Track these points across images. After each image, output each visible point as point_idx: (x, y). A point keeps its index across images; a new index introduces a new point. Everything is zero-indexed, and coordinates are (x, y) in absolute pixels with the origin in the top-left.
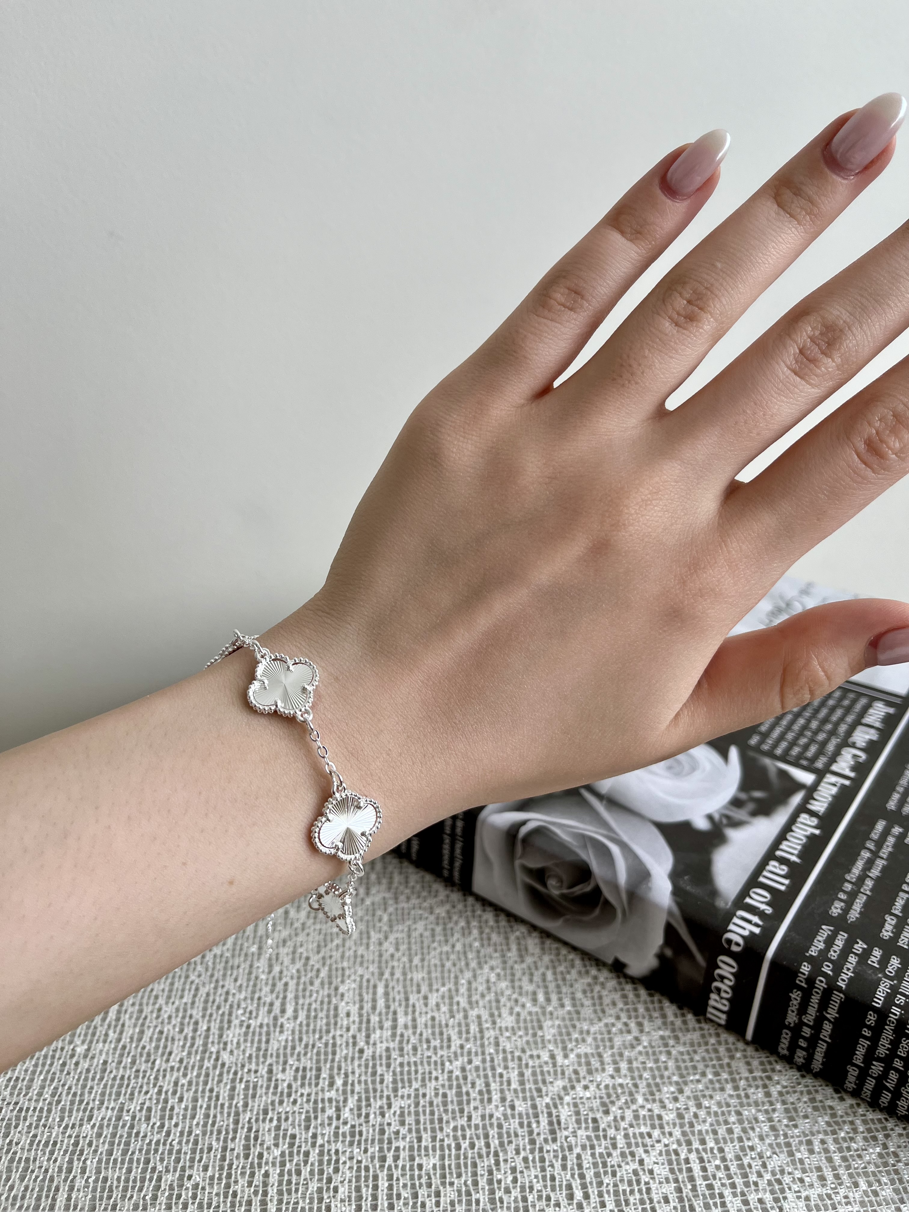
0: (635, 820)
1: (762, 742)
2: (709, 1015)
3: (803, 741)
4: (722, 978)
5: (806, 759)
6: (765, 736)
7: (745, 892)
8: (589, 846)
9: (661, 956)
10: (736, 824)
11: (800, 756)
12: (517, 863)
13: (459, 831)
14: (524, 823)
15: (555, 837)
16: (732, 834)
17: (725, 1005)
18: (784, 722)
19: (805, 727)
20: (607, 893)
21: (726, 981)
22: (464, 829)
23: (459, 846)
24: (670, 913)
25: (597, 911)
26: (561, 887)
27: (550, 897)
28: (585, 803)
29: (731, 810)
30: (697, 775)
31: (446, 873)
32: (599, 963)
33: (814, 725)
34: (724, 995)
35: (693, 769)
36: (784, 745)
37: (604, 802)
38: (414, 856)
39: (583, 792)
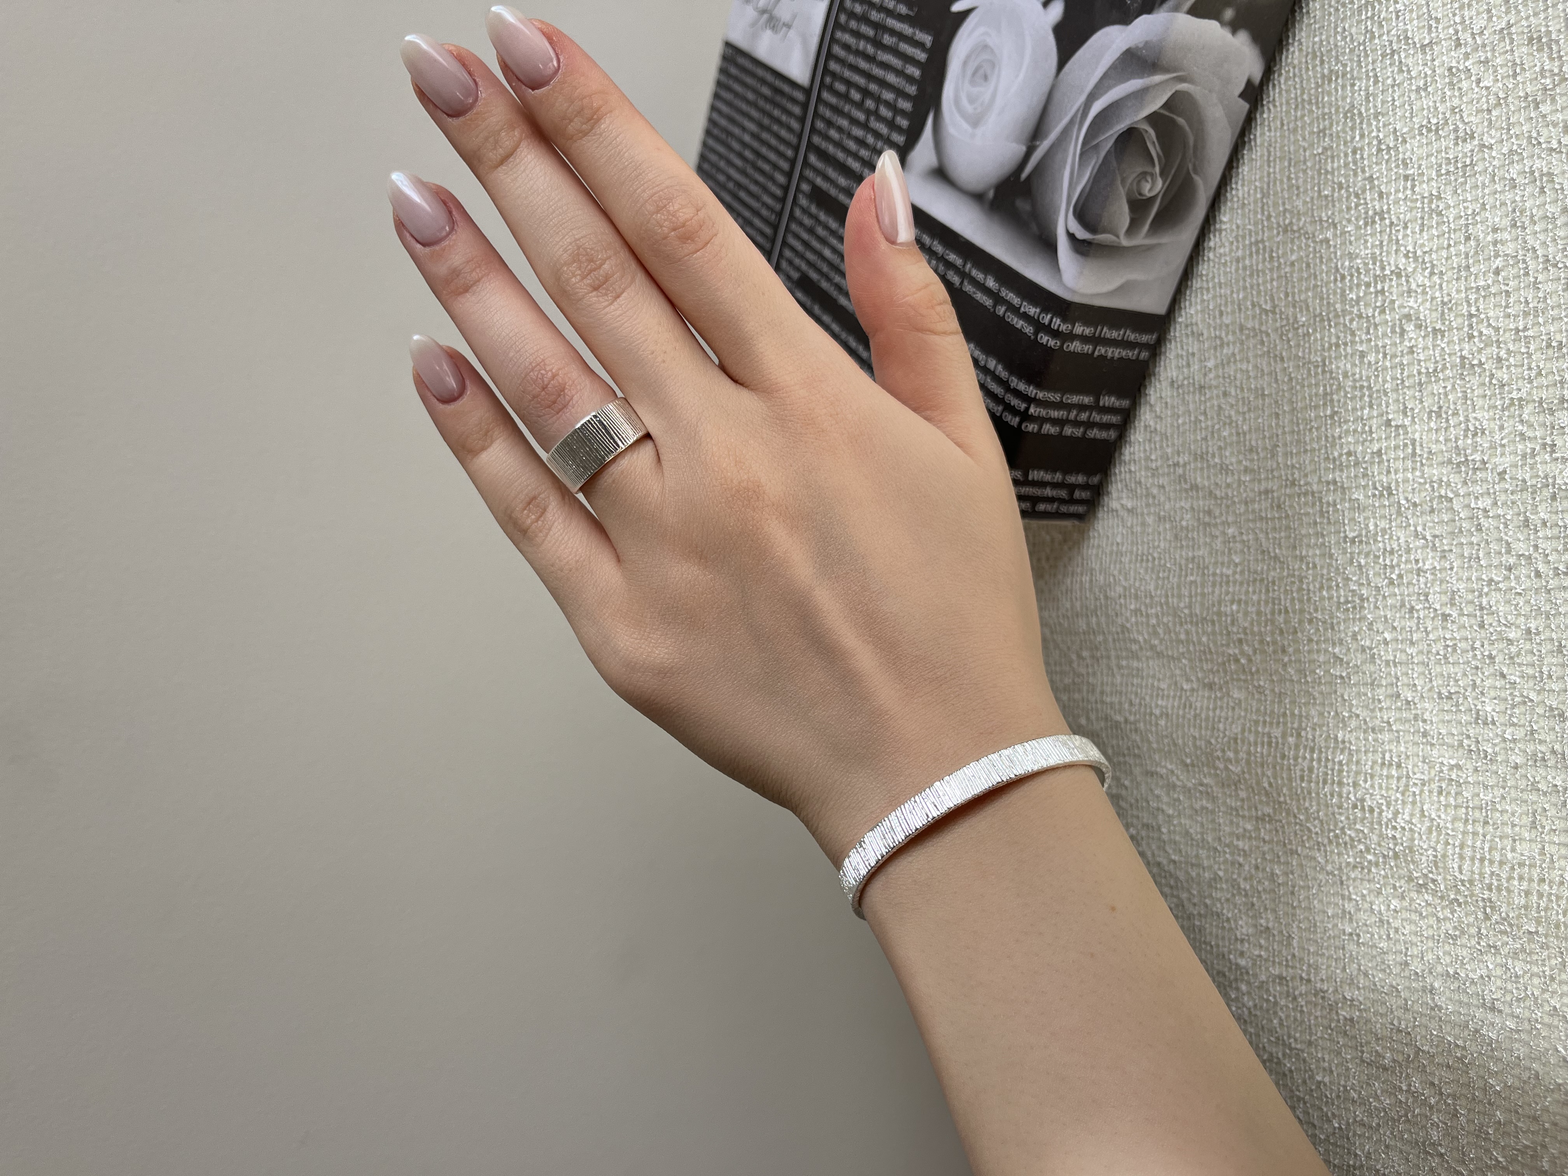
0: (1057, 96)
8: (1095, 143)
9: (1234, 27)
12: (1125, 242)
13: (1088, 331)
14: (1071, 236)
15: (1088, 189)
20: (1155, 105)
22: (1086, 322)
23: (1107, 333)
24: (1177, 10)
25: (1181, 121)
26: (1153, 175)
27: (1166, 193)
28: (1039, 167)
30: (993, 40)
31: (1144, 355)
32: (1249, 122)
35: (985, 47)
37: (1036, 143)
39: (1024, 175)
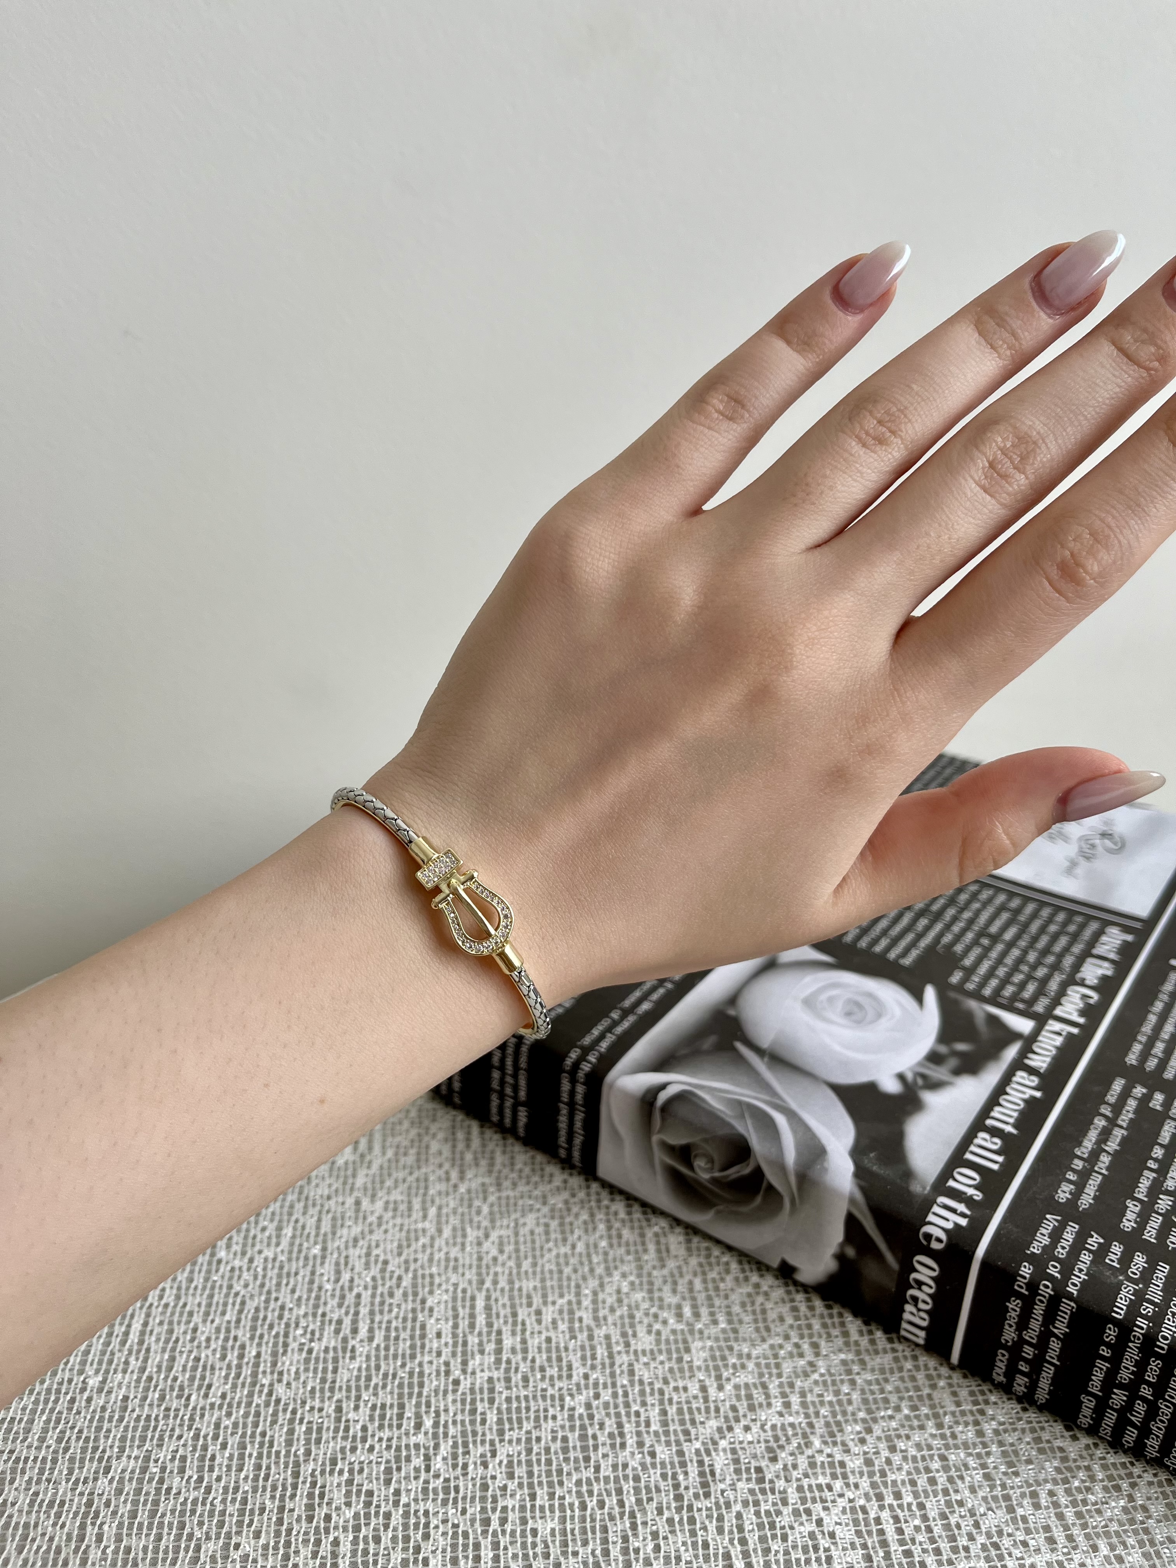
0: (806, 1082)
1: (966, 979)
2: (903, 1333)
3: (1018, 978)
4: (920, 1284)
5: (1023, 1001)
6: (969, 972)
7: (947, 1173)
8: (747, 1115)
9: (840, 1257)
10: (935, 1085)
11: (1015, 997)
12: (655, 1138)
13: (579, 1098)
14: (663, 1087)
15: (704, 1105)
16: (930, 1098)
17: (924, 1319)
18: (994, 954)
19: (1020, 960)
20: (771, 1176)
21: (924, 1288)
22: (586, 1096)
23: (579, 1117)
24: (852, 1201)
25: (759, 1200)
26: (711, 1169)
27: (698, 1182)
28: (740, 1059)
29: (929, 1068)
30: (884, 1023)
31: (563, 1153)
32: (761, 1267)
33: (1032, 957)
34: (921, 1306)
35: (879, 1015)
36: (994, 983)
37: (766, 1059)
38: (521, 1132)
39: (739, 1046)
